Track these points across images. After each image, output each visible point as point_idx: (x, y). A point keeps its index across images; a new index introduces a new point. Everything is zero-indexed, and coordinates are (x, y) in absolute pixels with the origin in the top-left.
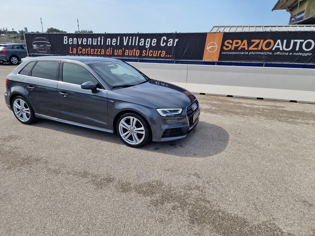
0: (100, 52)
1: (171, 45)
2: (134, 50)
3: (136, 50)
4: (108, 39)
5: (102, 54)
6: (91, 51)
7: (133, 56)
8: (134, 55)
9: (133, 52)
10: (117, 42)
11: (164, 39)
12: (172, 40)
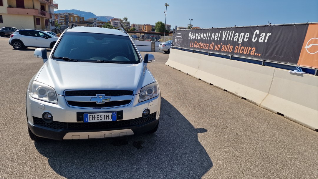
0: (206, 47)
2: (229, 46)
5: (207, 48)
6: (201, 45)
7: (226, 52)
8: (228, 51)
10: (218, 37)
11: (257, 33)
12: (264, 34)
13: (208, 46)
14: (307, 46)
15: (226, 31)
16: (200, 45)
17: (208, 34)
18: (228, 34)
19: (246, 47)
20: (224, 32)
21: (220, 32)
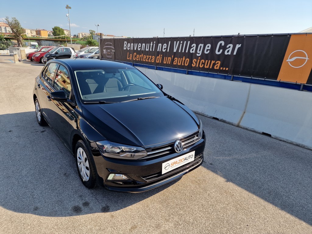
0: (151, 60)
1: (229, 53)
2: (184, 59)
3: (185, 58)
4: (159, 45)
6: (144, 58)
7: (181, 66)
8: (183, 64)
9: (182, 60)
10: (167, 49)
11: (221, 44)
12: (231, 45)
13: (154, 59)
14: (289, 59)
15: (178, 42)
16: (141, 57)
17: (151, 44)
18: (181, 45)
19: (207, 61)
20: (175, 42)
21: (170, 42)
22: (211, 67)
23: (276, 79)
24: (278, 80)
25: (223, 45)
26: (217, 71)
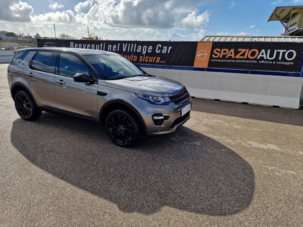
1: (165, 52)
3: (134, 56)
4: (109, 46)
9: (131, 57)
10: (117, 49)
12: (166, 47)
14: (198, 55)
15: (126, 44)
17: (101, 45)
18: (129, 46)
21: (119, 44)
22: (154, 61)
23: (193, 66)
24: (194, 67)
25: (160, 47)
26: (158, 63)
